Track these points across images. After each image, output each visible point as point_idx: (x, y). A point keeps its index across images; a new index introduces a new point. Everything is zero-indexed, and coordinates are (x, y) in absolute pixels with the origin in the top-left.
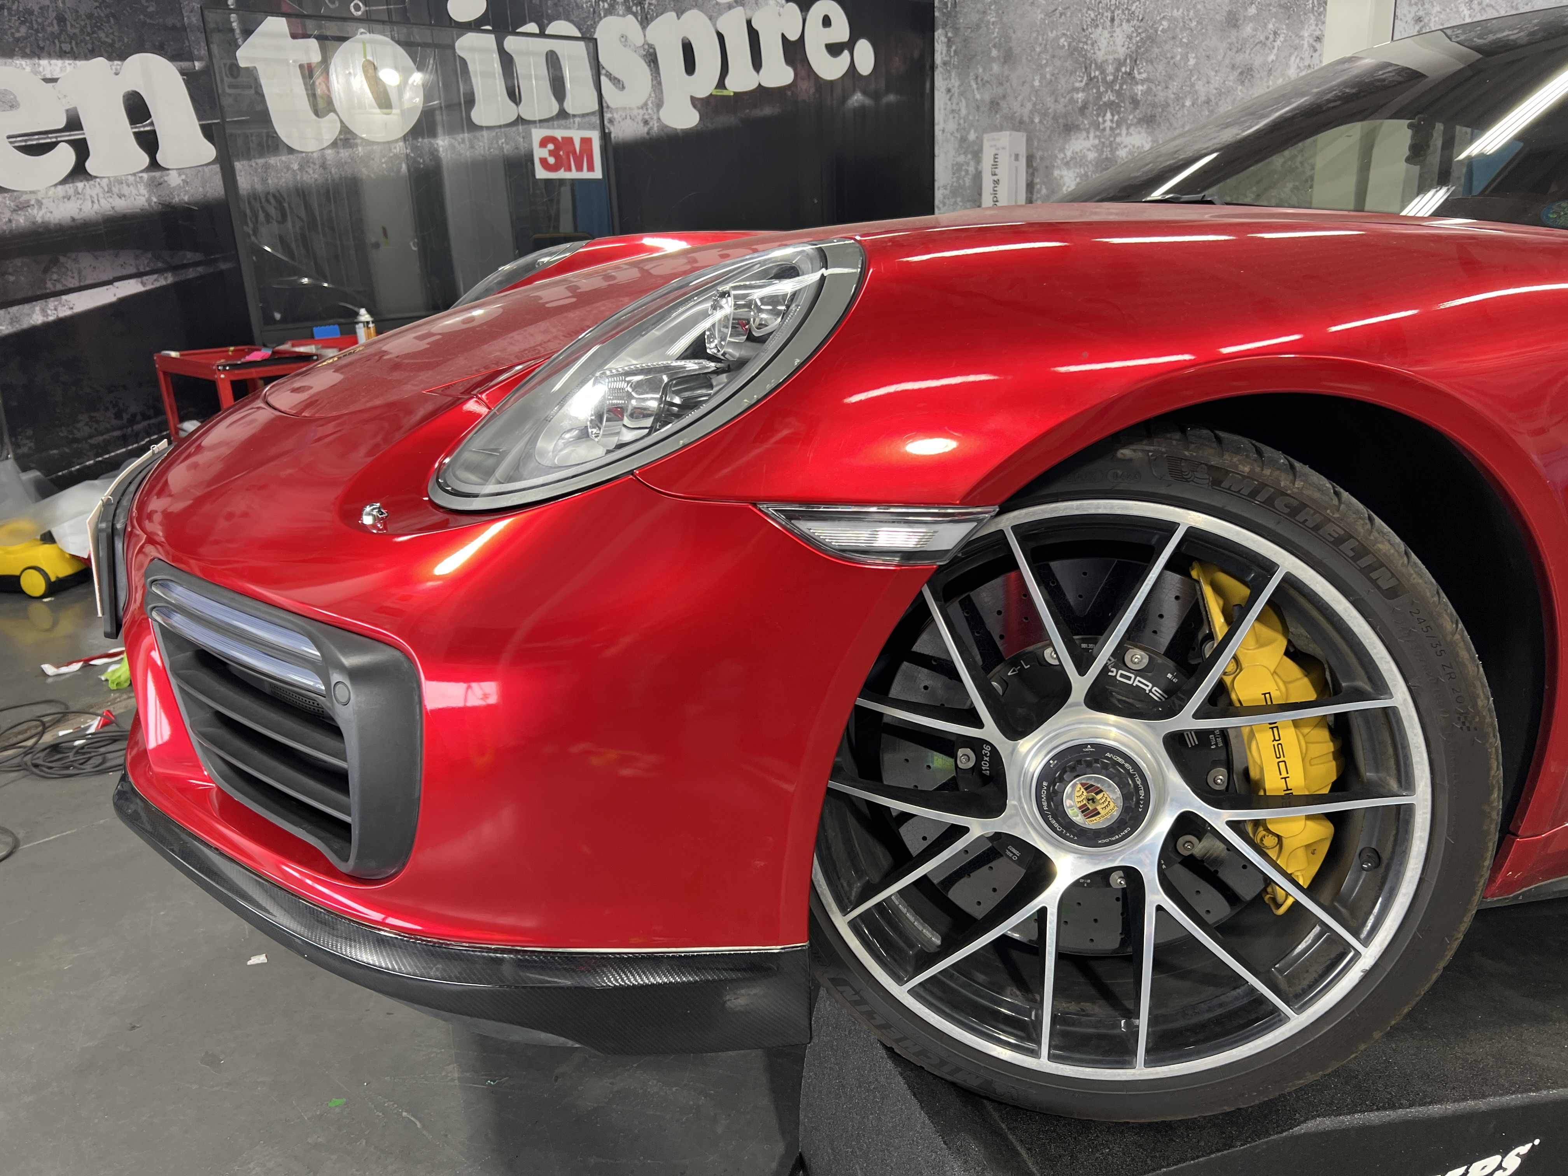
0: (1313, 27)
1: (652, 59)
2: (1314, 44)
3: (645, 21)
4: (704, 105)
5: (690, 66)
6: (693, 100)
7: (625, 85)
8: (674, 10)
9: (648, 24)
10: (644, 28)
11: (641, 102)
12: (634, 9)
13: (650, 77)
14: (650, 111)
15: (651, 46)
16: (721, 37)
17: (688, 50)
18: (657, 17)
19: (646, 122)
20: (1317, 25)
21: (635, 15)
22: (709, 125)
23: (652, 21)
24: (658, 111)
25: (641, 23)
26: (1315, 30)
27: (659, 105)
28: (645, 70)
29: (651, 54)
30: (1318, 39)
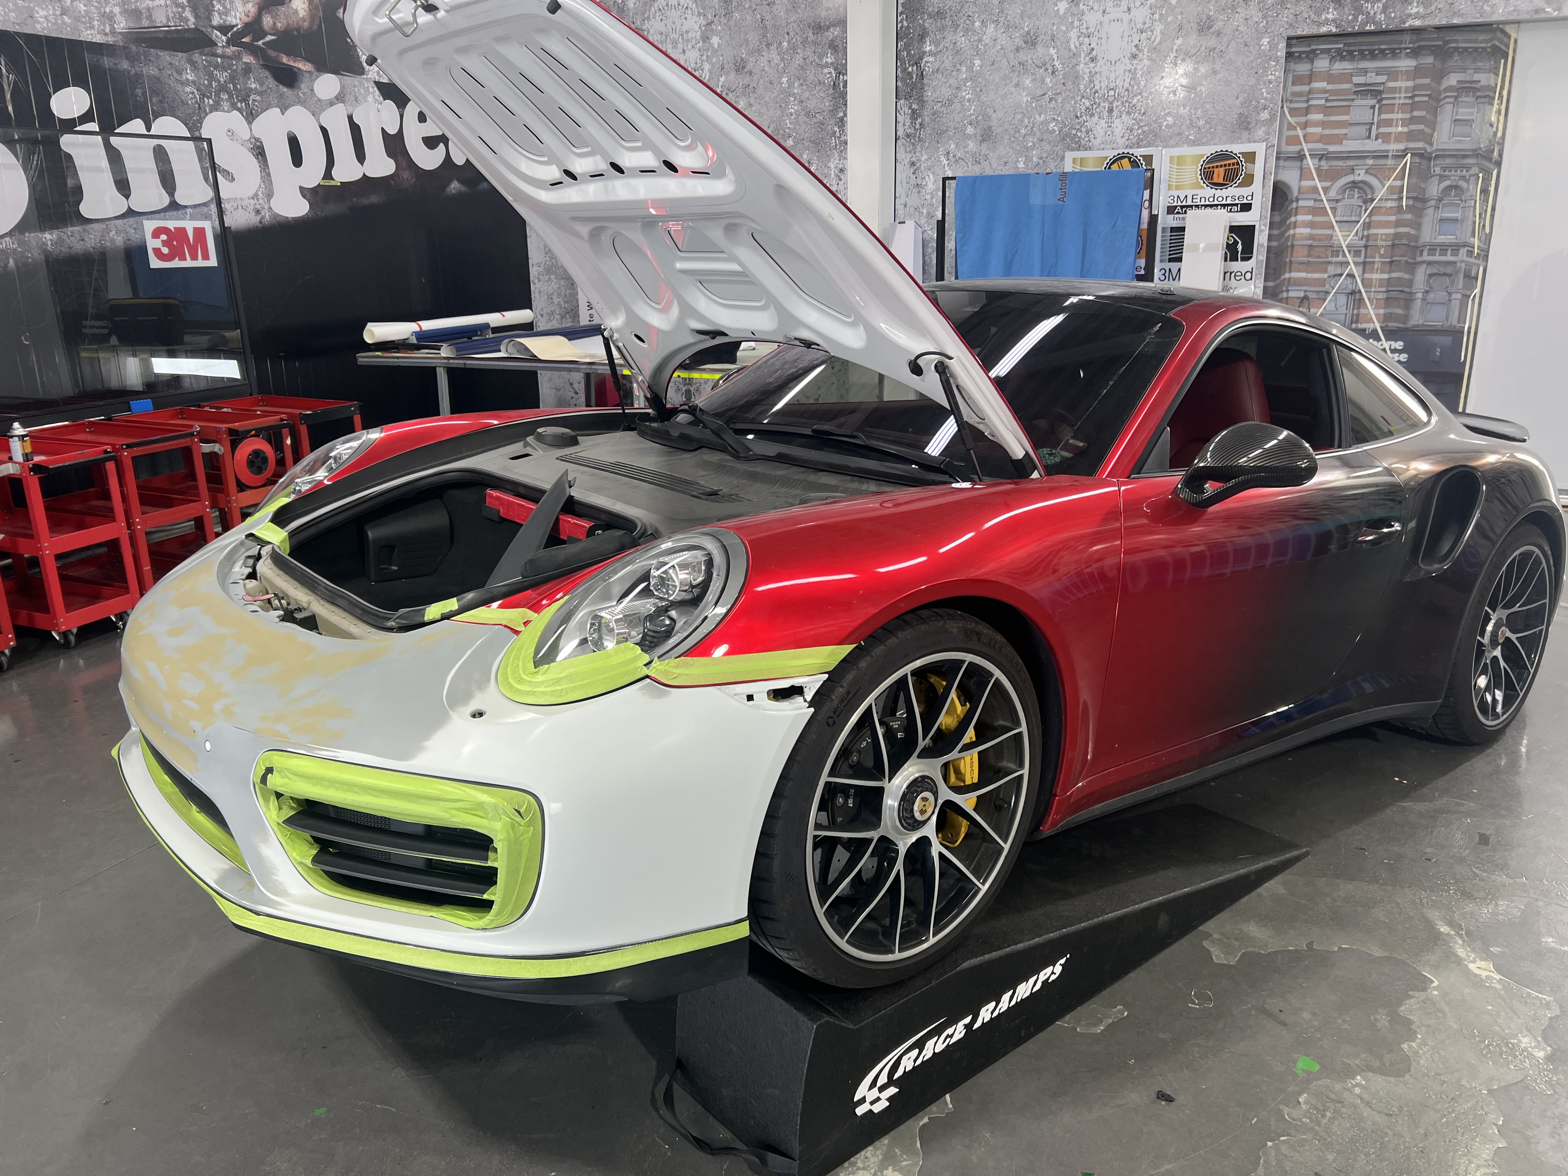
0: (837, 161)
1: (259, 152)
2: (839, 174)
3: (250, 116)
4: (311, 194)
5: (297, 159)
6: (301, 189)
7: (235, 176)
8: (278, 106)
9: (254, 119)
10: (250, 123)
11: (251, 193)
12: (239, 105)
13: (259, 169)
14: (261, 201)
15: (257, 140)
16: (324, 131)
17: (294, 143)
18: (262, 112)
19: (258, 212)
20: (840, 160)
21: (240, 110)
22: (319, 213)
23: (257, 116)
24: (269, 201)
25: (246, 119)
26: (839, 164)
27: (270, 195)
28: (253, 163)
29: (258, 148)
30: (842, 170)
